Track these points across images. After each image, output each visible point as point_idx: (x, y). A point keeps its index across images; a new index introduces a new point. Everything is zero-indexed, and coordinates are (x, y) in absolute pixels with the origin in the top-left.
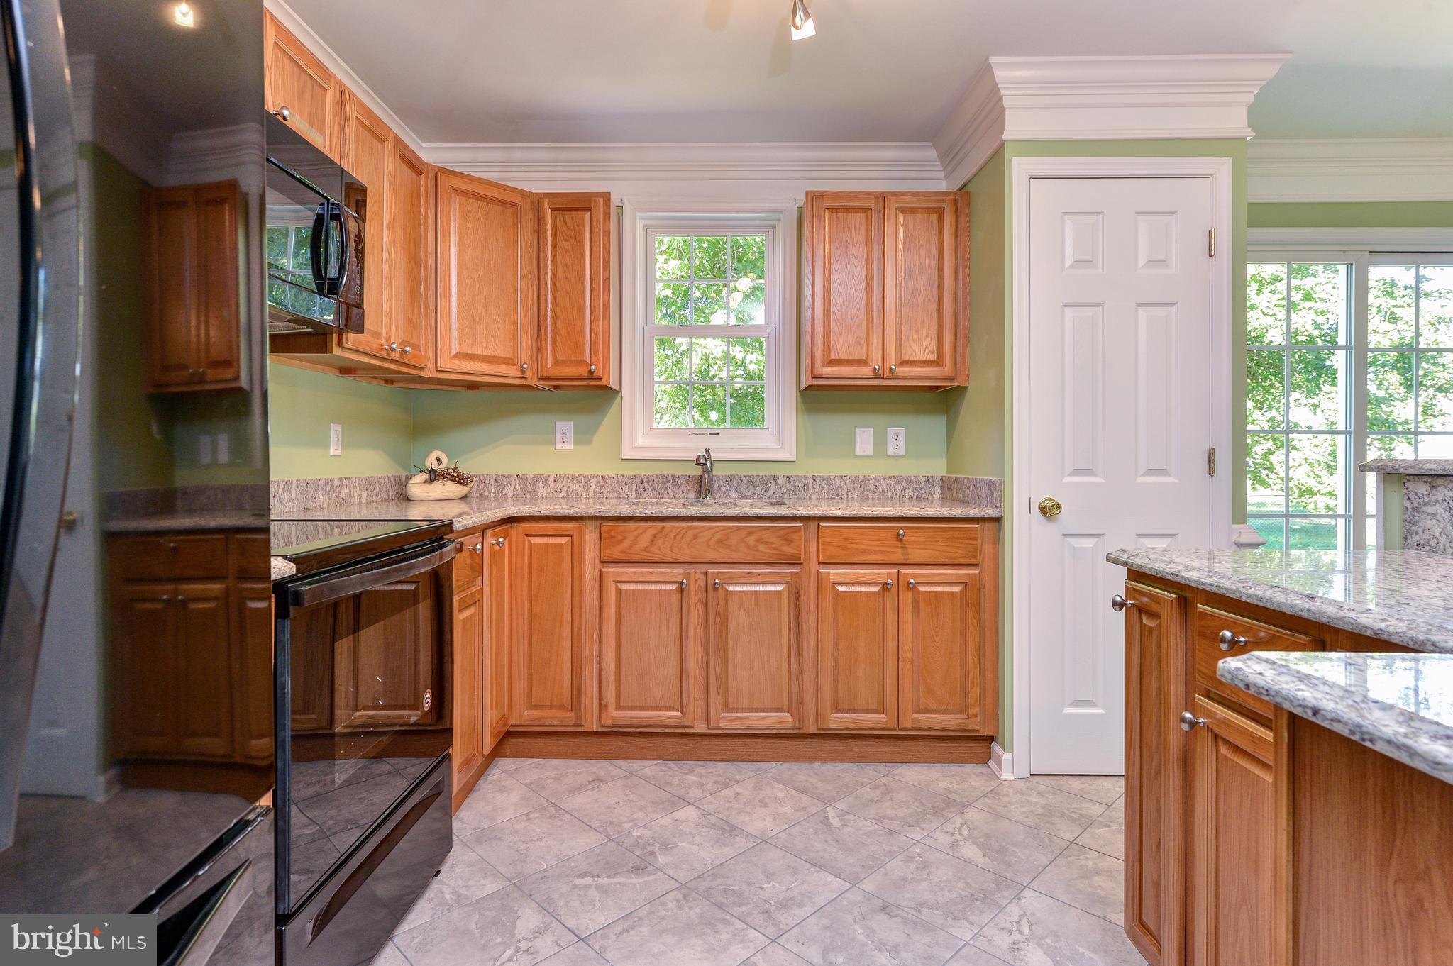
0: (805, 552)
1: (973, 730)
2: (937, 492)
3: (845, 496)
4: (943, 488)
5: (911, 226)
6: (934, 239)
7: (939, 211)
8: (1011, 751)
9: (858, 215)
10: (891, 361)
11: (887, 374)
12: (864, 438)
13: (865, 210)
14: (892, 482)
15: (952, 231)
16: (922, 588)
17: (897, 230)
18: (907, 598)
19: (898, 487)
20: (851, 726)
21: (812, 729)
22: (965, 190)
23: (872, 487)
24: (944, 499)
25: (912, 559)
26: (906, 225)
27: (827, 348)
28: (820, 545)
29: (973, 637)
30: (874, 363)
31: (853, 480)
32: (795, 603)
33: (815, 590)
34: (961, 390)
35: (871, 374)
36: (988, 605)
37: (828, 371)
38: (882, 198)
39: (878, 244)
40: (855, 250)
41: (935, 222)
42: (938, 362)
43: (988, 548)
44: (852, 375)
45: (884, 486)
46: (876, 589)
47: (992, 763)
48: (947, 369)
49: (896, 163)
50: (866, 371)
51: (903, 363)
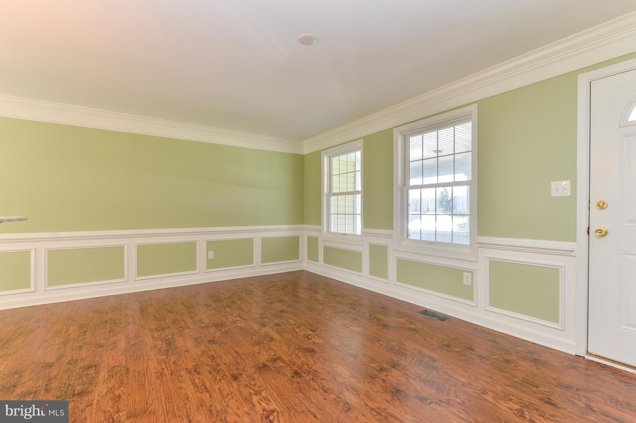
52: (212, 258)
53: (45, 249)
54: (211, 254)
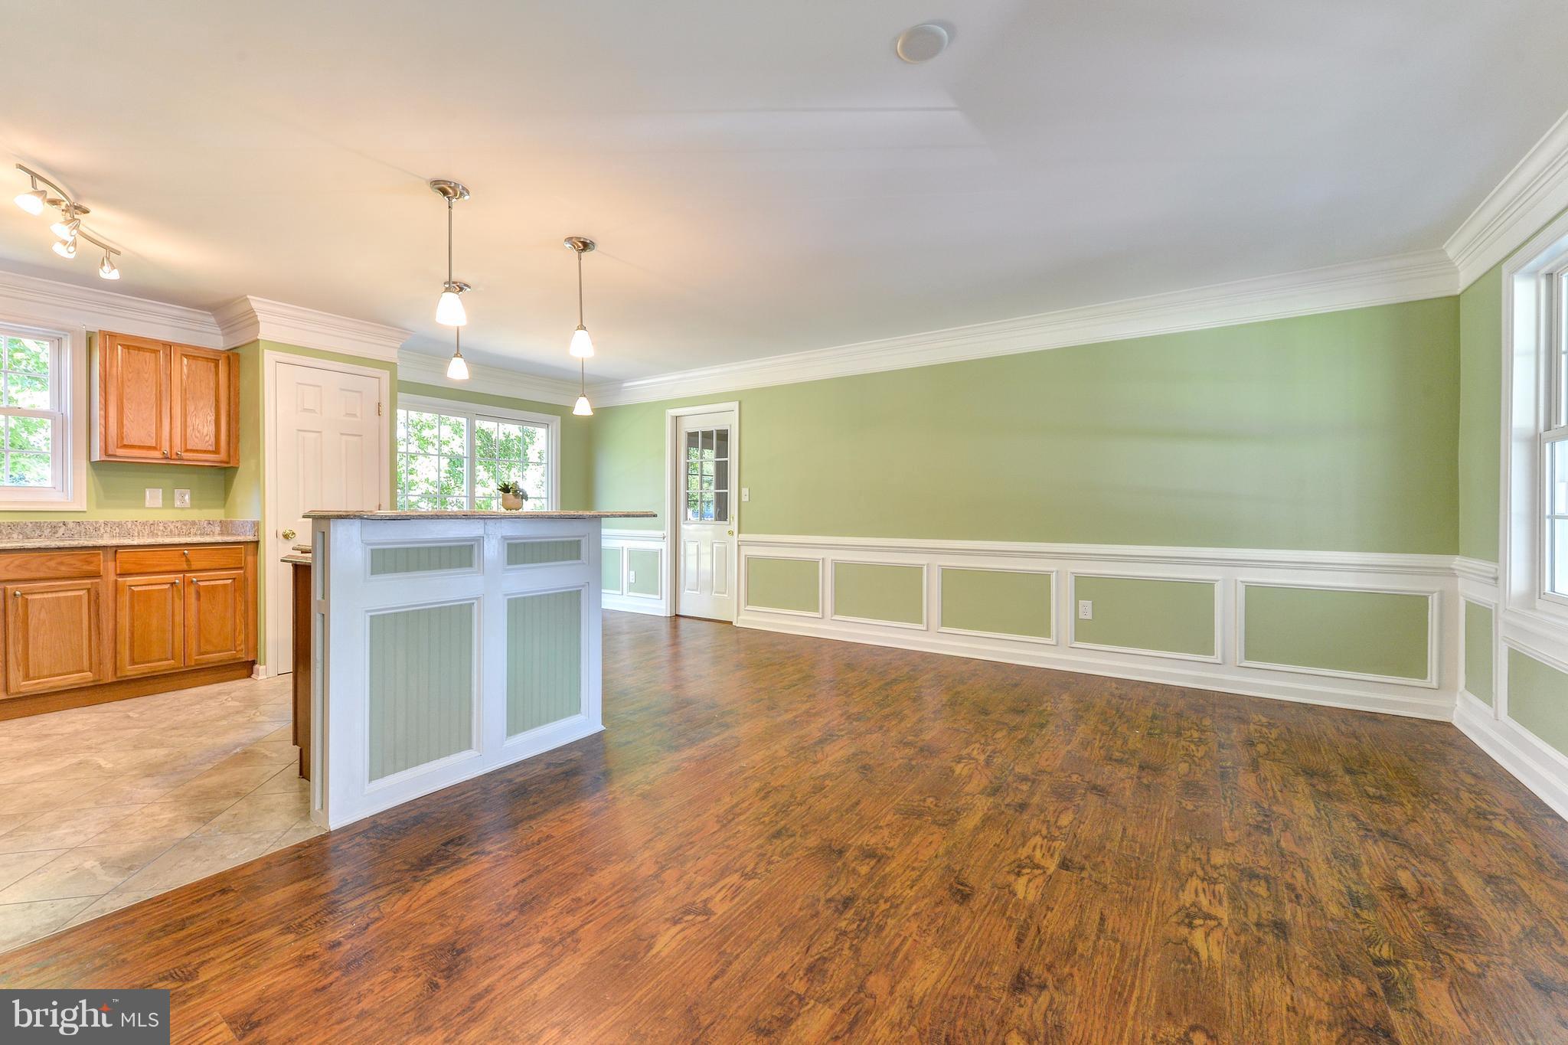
0: (104, 569)
1: (240, 658)
2: (217, 529)
3: (136, 534)
4: (222, 527)
5: (193, 367)
6: (212, 377)
7: (216, 362)
8: (265, 664)
9: (148, 354)
10: (177, 449)
11: (174, 457)
12: (153, 497)
13: (156, 352)
14: (179, 525)
15: (226, 375)
16: (201, 583)
17: (182, 368)
18: (192, 590)
19: (184, 527)
20: (146, 671)
21: (110, 679)
22: (235, 351)
23: (161, 528)
24: (222, 534)
25: (194, 568)
26: (189, 366)
27: (121, 436)
28: (118, 564)
29: (241, 607)
30: (163, 449)
31: (144, 524)
32: (95, 601)
33: (114, 592)
34: (235, 469)
35: (161, 456)
36: (250, 589)
37: (121, 452)
38: (168, 346)
39: (166, 374)
40: (146, 376)
41: (213, 369)
42: (217, 451)
43: (250, 558)
44: (144, 455)
45: (172, 527)
46: (167, 587)
47: (253, 676)
48: (223, 456)
49: (180, 318)
50: (157, 454)
51: (187, 451)
52: (1089, 616)
53: (832, 560)
54: (1086, 609)
